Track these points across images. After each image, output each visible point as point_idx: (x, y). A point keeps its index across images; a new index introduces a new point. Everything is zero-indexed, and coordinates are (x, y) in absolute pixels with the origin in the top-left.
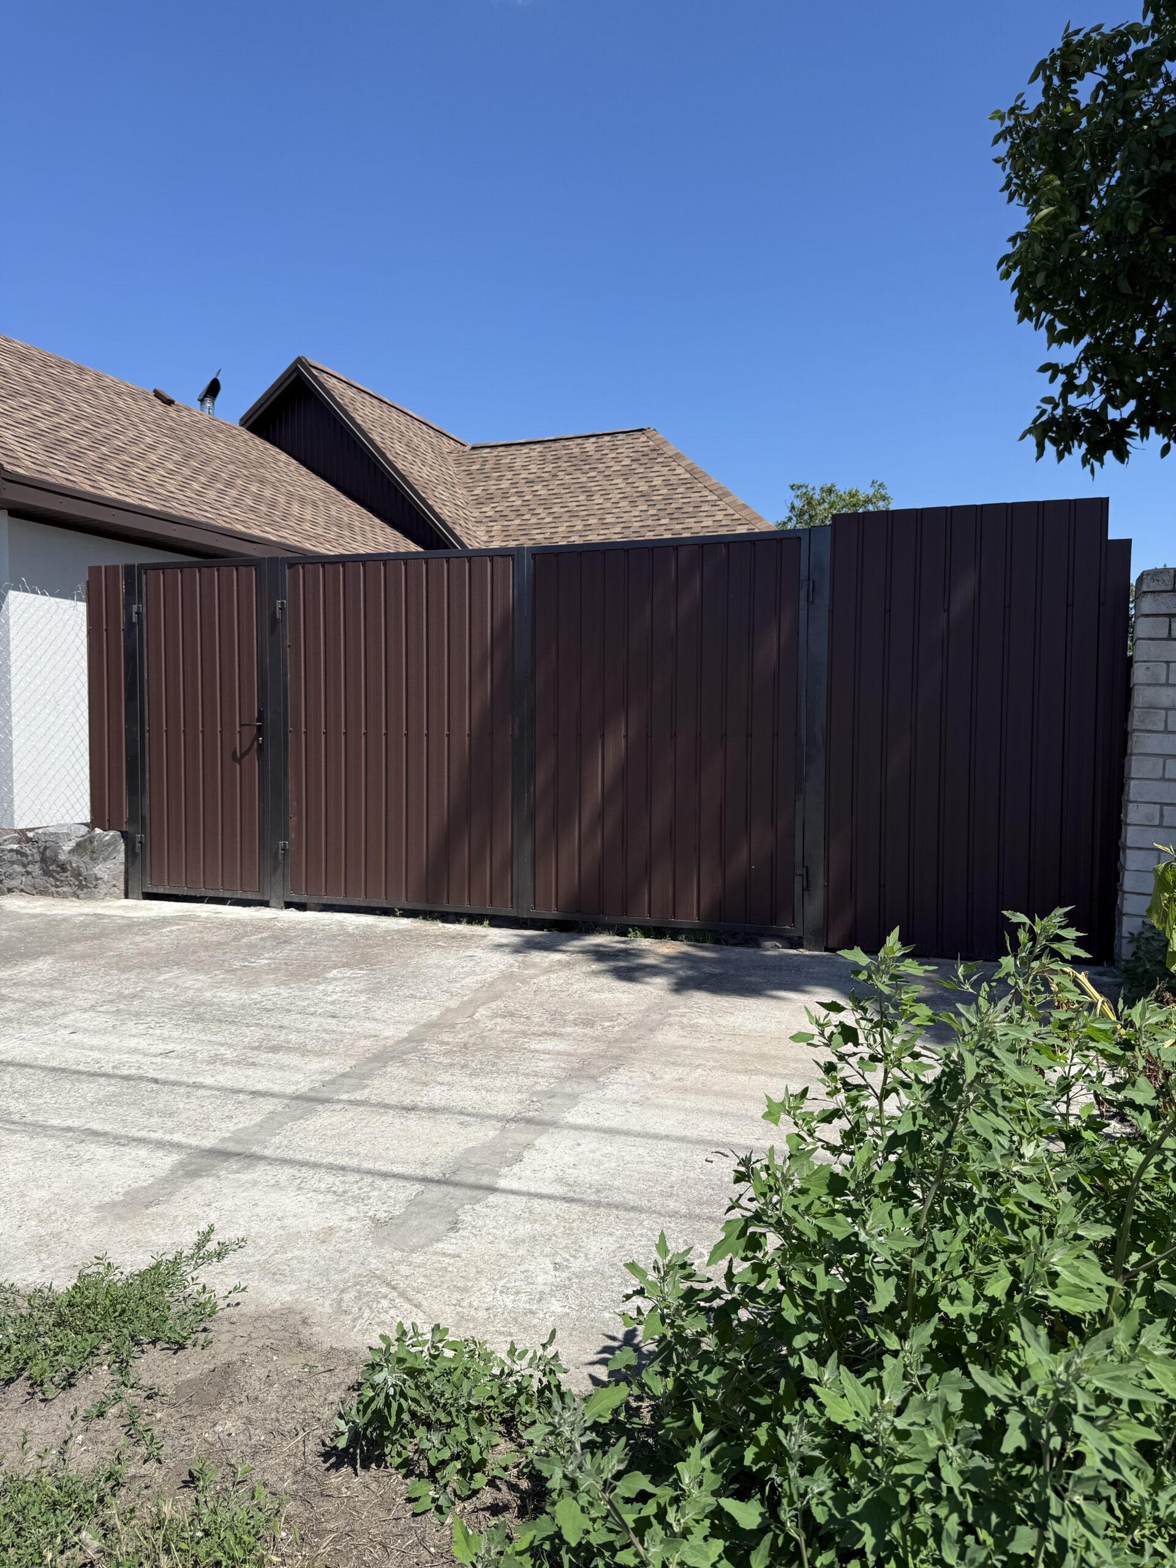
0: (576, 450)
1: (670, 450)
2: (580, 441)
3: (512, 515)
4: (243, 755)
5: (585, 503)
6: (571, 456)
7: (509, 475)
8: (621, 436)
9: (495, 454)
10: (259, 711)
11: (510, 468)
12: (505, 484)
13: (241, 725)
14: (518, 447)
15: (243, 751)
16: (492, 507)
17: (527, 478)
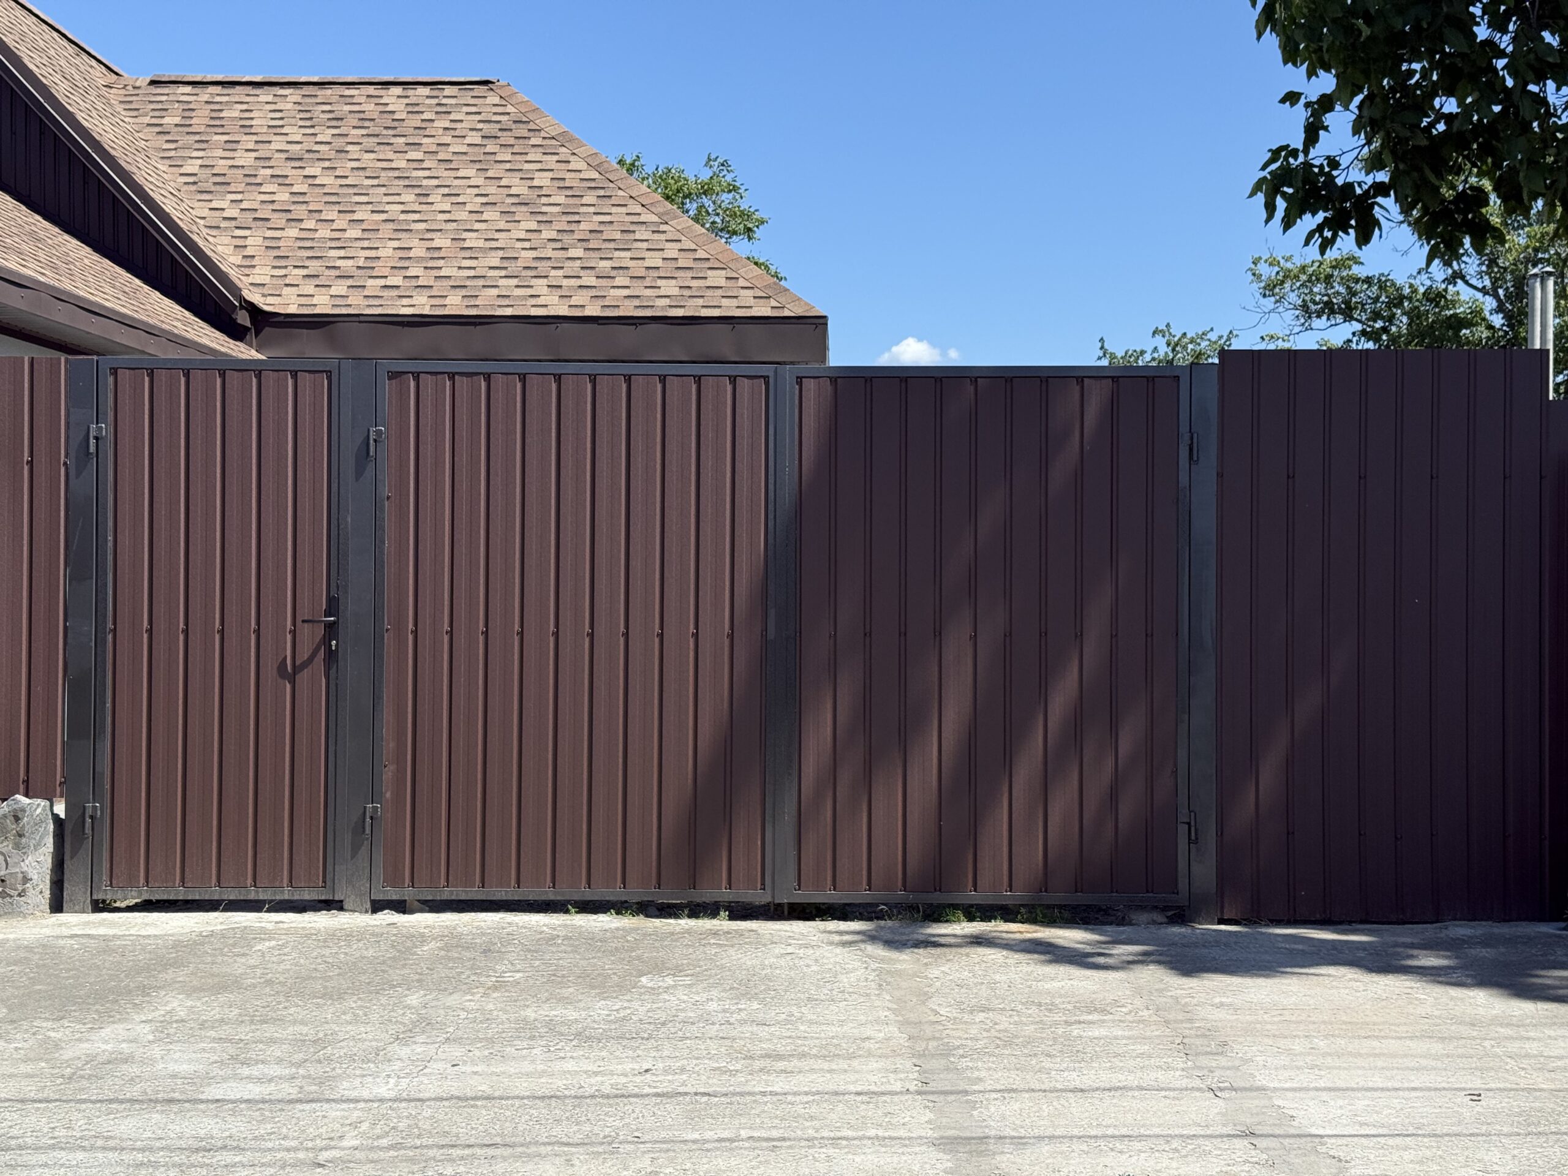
0: (369, 107)
1: (551, 124)
2: (371, 90)
3: (279, 220)
4: (297, 669)
5: (417, 207)
6: (364, 119)
7: (249, 142)
8: (449, 90)
9: (206, 98)
10: (330, 598)
11: (248, 130)
12: (246, 159)
13: (295, 622)
14: (249, 90)
15: (298, 663)
16: (232, 201)
17: (287, 151)
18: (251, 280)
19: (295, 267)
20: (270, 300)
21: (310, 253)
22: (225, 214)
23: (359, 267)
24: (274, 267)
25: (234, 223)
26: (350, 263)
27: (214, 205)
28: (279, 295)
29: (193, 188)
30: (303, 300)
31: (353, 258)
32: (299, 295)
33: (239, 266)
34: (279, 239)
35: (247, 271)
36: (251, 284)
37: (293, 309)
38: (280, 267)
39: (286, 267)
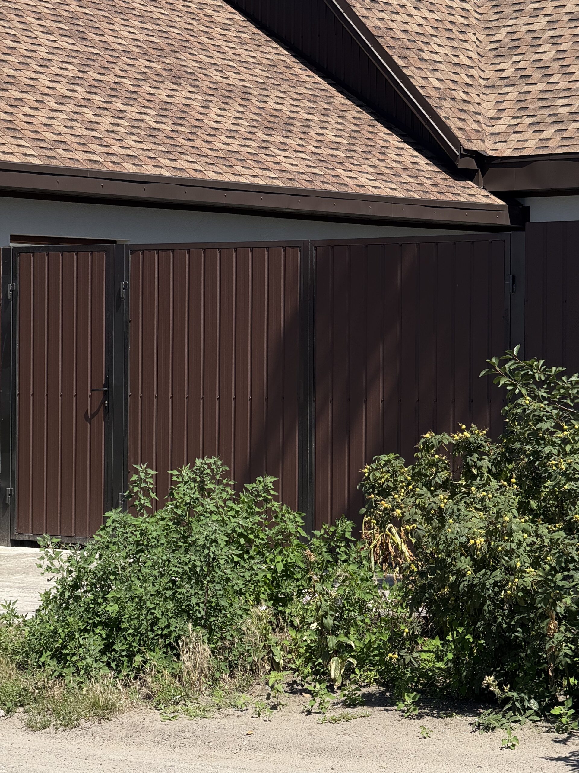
3: (537, 75)
4: (93, 416)
10: (106, 377)
12: (541, 24)
13: (92, 390)
15: (92, 413)
16: (514, 62)
17: (573, 13)
18: (493, 130)
19: (529, 116)
20: (498, 146)
21: (544, 103)
22: (504, 75)
23: (571, 113)
24: (514, 118)
25: (505, 82)
26: (567, 109)
27: (500, 67)
28: (506, 141)
29: (493, 53)
30: (520, 145)
31: (571, 105)
32: (518, 141)
33: (492, 119)
34: (529, 92)
35: (493, 122)
36: (492, 134)
37: (507, 153)
38: (518, 117)
39: (522, 117)
